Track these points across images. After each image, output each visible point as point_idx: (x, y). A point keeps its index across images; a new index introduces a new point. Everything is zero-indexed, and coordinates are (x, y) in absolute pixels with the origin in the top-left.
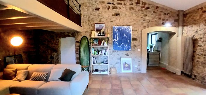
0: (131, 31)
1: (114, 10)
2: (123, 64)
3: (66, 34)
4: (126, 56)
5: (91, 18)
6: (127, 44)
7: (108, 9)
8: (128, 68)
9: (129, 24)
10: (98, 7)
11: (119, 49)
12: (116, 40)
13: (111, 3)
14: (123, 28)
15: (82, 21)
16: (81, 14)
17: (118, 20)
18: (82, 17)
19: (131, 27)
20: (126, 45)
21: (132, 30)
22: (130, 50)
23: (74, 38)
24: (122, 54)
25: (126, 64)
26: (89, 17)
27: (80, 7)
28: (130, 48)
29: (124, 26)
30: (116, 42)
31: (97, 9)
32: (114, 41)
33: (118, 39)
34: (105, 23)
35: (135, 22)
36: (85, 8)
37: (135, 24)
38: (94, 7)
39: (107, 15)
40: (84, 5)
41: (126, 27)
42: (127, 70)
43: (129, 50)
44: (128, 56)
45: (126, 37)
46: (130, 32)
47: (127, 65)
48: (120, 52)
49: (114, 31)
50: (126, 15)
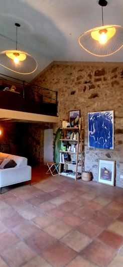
0: (112, 118)
1: (91, 90)
2: (101, 169)
3: (46, 125)
4: (107, 158)
5: (67, 105)
6: (107, 139)
7: (84, 90)
8: (108, 177)
9: (111, 107)
10: (73, 91)
11: (97, 146)
12: (92, 133)
13: (88, 81)
14: (101, 114)
15: (58, 110)
16: (57, 102)
17: (96, 104)
18: (59, 105)
19: (112, 112)
20: (106, 141)
21: (115, 117)
22: (113, 148)
23: (52, 130)
24: (102, 153)
25: (105, 169)
26: (65, 104)
27: (57, 94)
28: (112, 146)
29: (102, 112)
30: (93, 135)
31: (73, 93)
32: (90, 133)
33: (94, 131)
34: (80, 111)
35: (120, 104)
36: (62, 93)
37: (119, 107)
38: (70, 91)
39: (83, 98)
40: (61, 90)
41: (104, 112)
42: (107, 179)
43: (111, 148)
44: (108, 157)
45: (105, 127)
46: (110, 120)
47: (106, 172)
48: (98, 151)
49: (89, 120)
50: (106, 95)
